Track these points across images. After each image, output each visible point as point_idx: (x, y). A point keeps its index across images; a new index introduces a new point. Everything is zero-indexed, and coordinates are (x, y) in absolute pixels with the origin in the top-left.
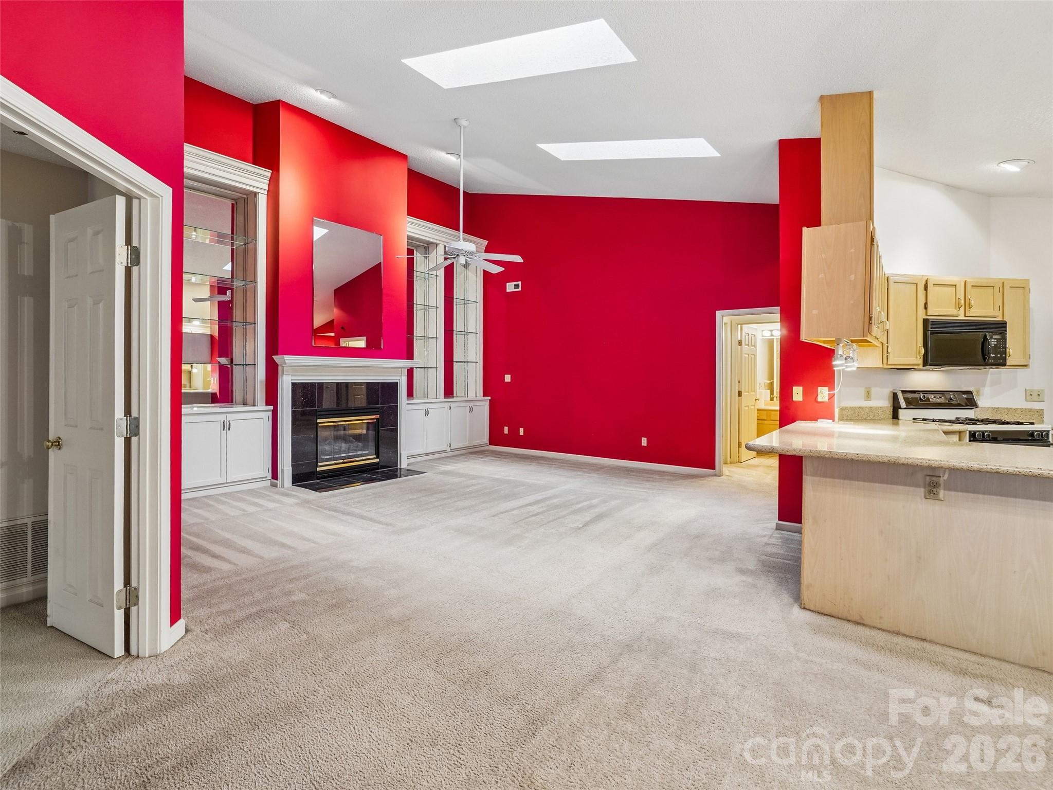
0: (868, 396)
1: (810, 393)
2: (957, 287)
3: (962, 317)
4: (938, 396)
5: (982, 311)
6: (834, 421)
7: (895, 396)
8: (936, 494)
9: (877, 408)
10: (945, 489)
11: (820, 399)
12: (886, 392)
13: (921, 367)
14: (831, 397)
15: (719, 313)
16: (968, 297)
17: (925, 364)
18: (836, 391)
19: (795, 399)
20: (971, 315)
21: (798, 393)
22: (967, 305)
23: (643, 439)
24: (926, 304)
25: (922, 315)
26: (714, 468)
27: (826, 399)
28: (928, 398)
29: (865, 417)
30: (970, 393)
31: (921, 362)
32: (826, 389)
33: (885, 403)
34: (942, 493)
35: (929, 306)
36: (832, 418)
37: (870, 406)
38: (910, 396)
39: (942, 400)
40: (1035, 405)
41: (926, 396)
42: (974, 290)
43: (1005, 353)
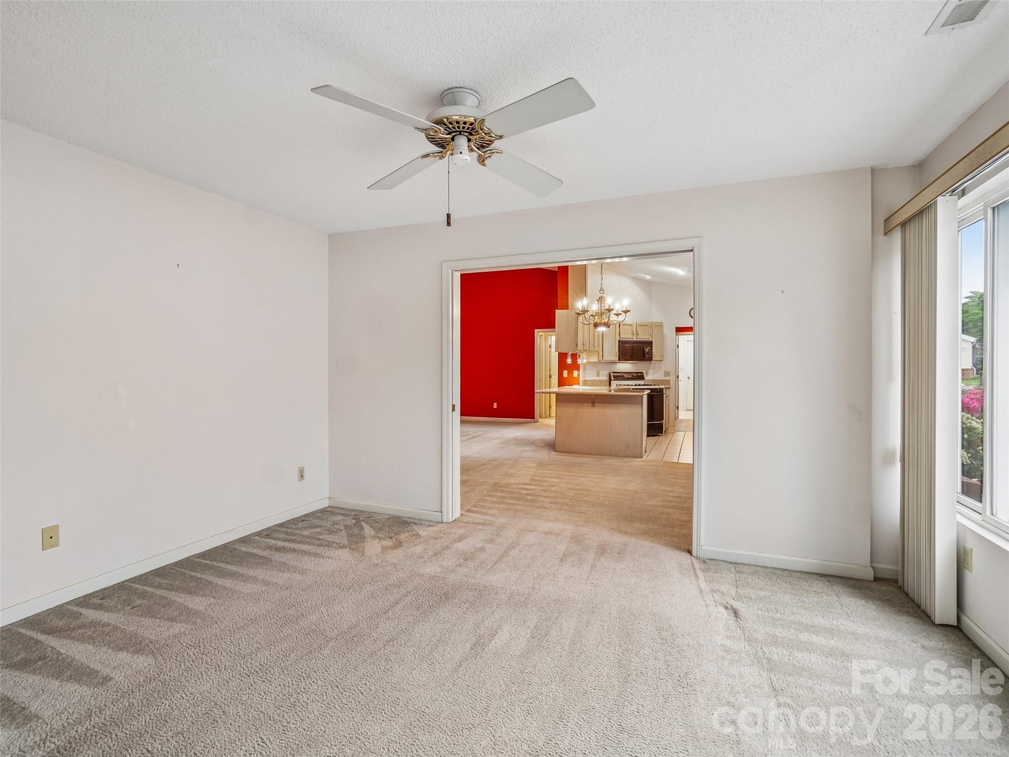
0: (598, 375)
1: (570, 373)
2: (633, 326)
3: (635, 339)
4: (628, 374)
5: (643, 337)
7: (610, 374)
8: (594, 405)
9: (602, 380)
10: (597, 403)
11: (574, 376)
12: (607, 373)
13: (618, 361)
14: (579, 375)
15: (536, 331)
16: (637, 330)
17: (619, 360)
18: (580, 372)
19: (564, 376)
20: (639, 338)
21: (565, 374)
22: (637, 334)
23: (494, 404)
24: (619, 333)
25: (618, 338)
26: (534, 418)
27: (576, 376)
28: (624, 376)
29: (597, 385)
30: (642, 373)
31: (617, 359)
32: (577, 371)
33: (605, 378)
34: (596, 405)
35: (621, 335)
36: (579, 384)
37: (599, 380)
38: (615, 374)
39: (630, 376)
40: (668, 378)
41: (623, 374)
42: (640, 327)
43: (652, 355)
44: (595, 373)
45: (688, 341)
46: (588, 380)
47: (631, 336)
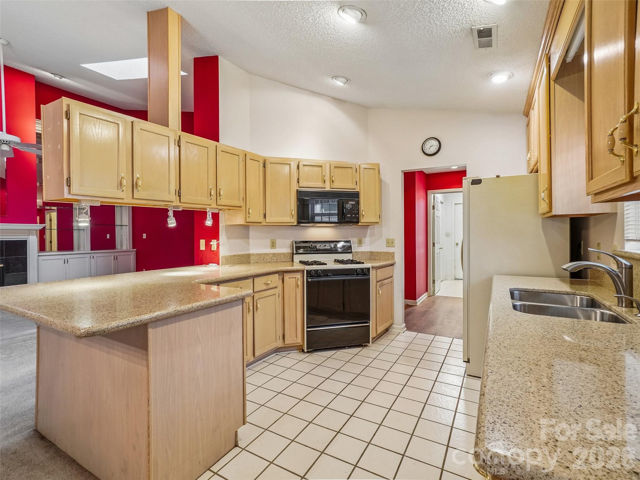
0: (273, 245)
1: (208, 245)
2: (323, 167)
4: (323, 244)
5: (342, 185)
6: (218, 264)
7: (293, 244)
9: (278, 254)
11: (212, 249)
12: (289, 242)
13: (297, 224)
16: (332, 174)
18: (220, 241)
19: (201, 248)
20: (334, 187)
21: (202, 245)
22: (331, 180)
24: (298, 179)
25: (295, 187)
27: (215, 249)
28: (316, 246)
29: (269, 260)
30: (350, 241)
31: (296, 221)
33: (286, 250)
35: (301, 180)
36: (218, 262)
37: (273, 253)
39: (328, 247)
40: (391, 250)
41: (314, 245)
42: (336, 170)
43: (358, 214)
44: (268, 242)
45: (455, 204)
46: (253, 254)
47: (320, 184)
